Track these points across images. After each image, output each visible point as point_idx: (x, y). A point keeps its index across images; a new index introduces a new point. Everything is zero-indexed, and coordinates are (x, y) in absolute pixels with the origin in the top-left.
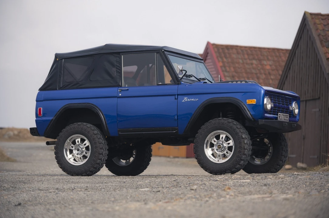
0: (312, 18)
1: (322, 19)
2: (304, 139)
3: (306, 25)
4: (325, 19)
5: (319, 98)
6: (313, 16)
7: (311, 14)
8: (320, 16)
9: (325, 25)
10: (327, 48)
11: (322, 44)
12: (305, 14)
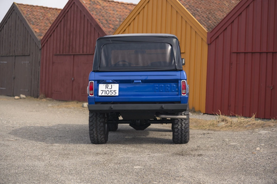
0: (19, 7)
1: (24, 7)
2: (14, 78)
3: (14, 10)
4: (26, 7)
5: (29, 55)
6: (19, 5)
7: (18, 4)
8: (23, 6)
9: (27, 11)
10: (33, 25)
11: (29, 22)
12: (14, 3)
